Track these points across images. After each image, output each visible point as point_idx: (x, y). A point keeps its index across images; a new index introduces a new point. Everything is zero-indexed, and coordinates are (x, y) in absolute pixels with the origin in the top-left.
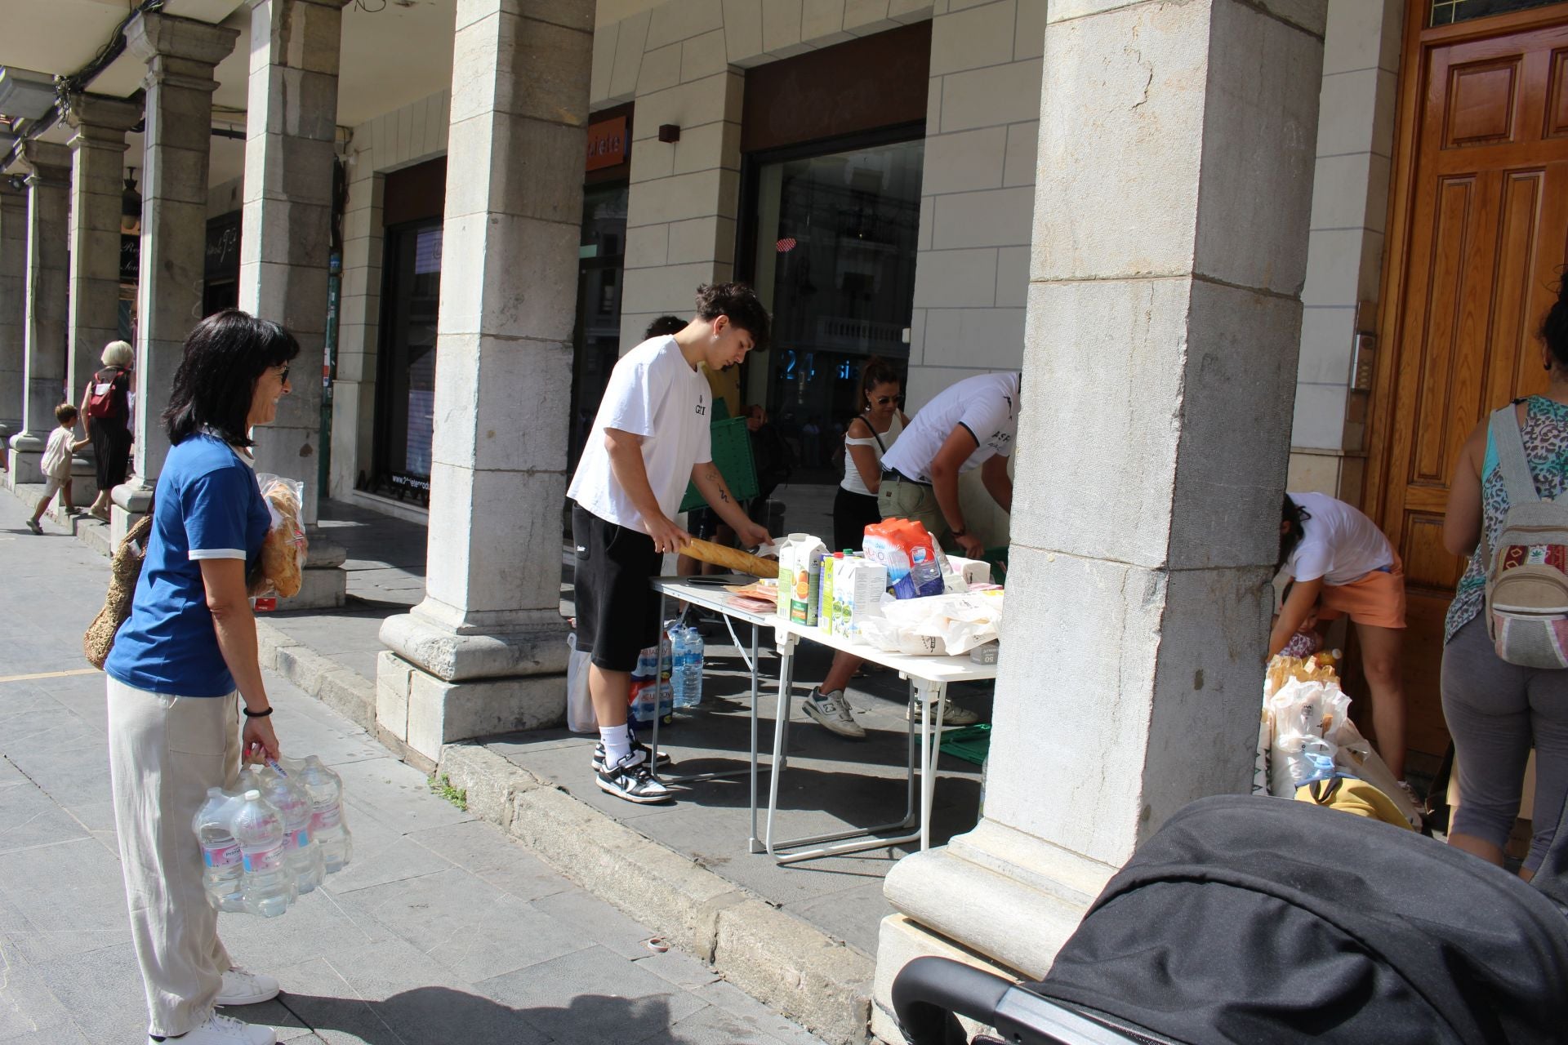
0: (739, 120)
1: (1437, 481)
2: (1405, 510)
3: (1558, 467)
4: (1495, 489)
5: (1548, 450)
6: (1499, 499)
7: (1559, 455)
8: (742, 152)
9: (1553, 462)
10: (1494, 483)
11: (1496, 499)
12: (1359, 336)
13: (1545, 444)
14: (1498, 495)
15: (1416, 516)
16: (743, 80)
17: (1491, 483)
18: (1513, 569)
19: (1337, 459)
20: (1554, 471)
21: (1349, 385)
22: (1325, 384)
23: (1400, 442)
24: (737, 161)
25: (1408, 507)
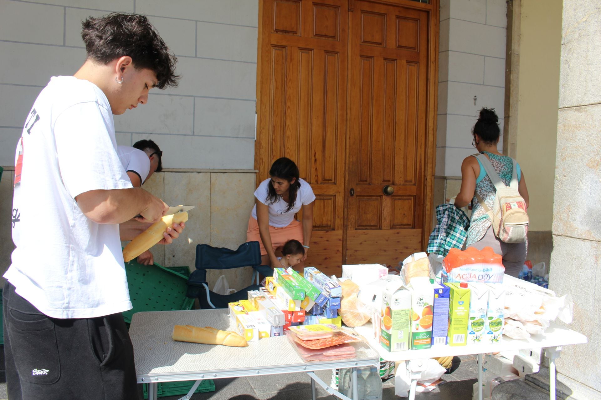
3: (504, 176)
4: (485, 185)
5: (500, 171)
6: (488, 188)
7: (502, 173)
9: (502, 175)
10: (484, 182)
11: (486, 188)
13: (498, 169)
14: (487, 187)
17: (483, 182)
18: (509, 210)
19: (254, 174)
20: (503, 178)
22: (243, 138)
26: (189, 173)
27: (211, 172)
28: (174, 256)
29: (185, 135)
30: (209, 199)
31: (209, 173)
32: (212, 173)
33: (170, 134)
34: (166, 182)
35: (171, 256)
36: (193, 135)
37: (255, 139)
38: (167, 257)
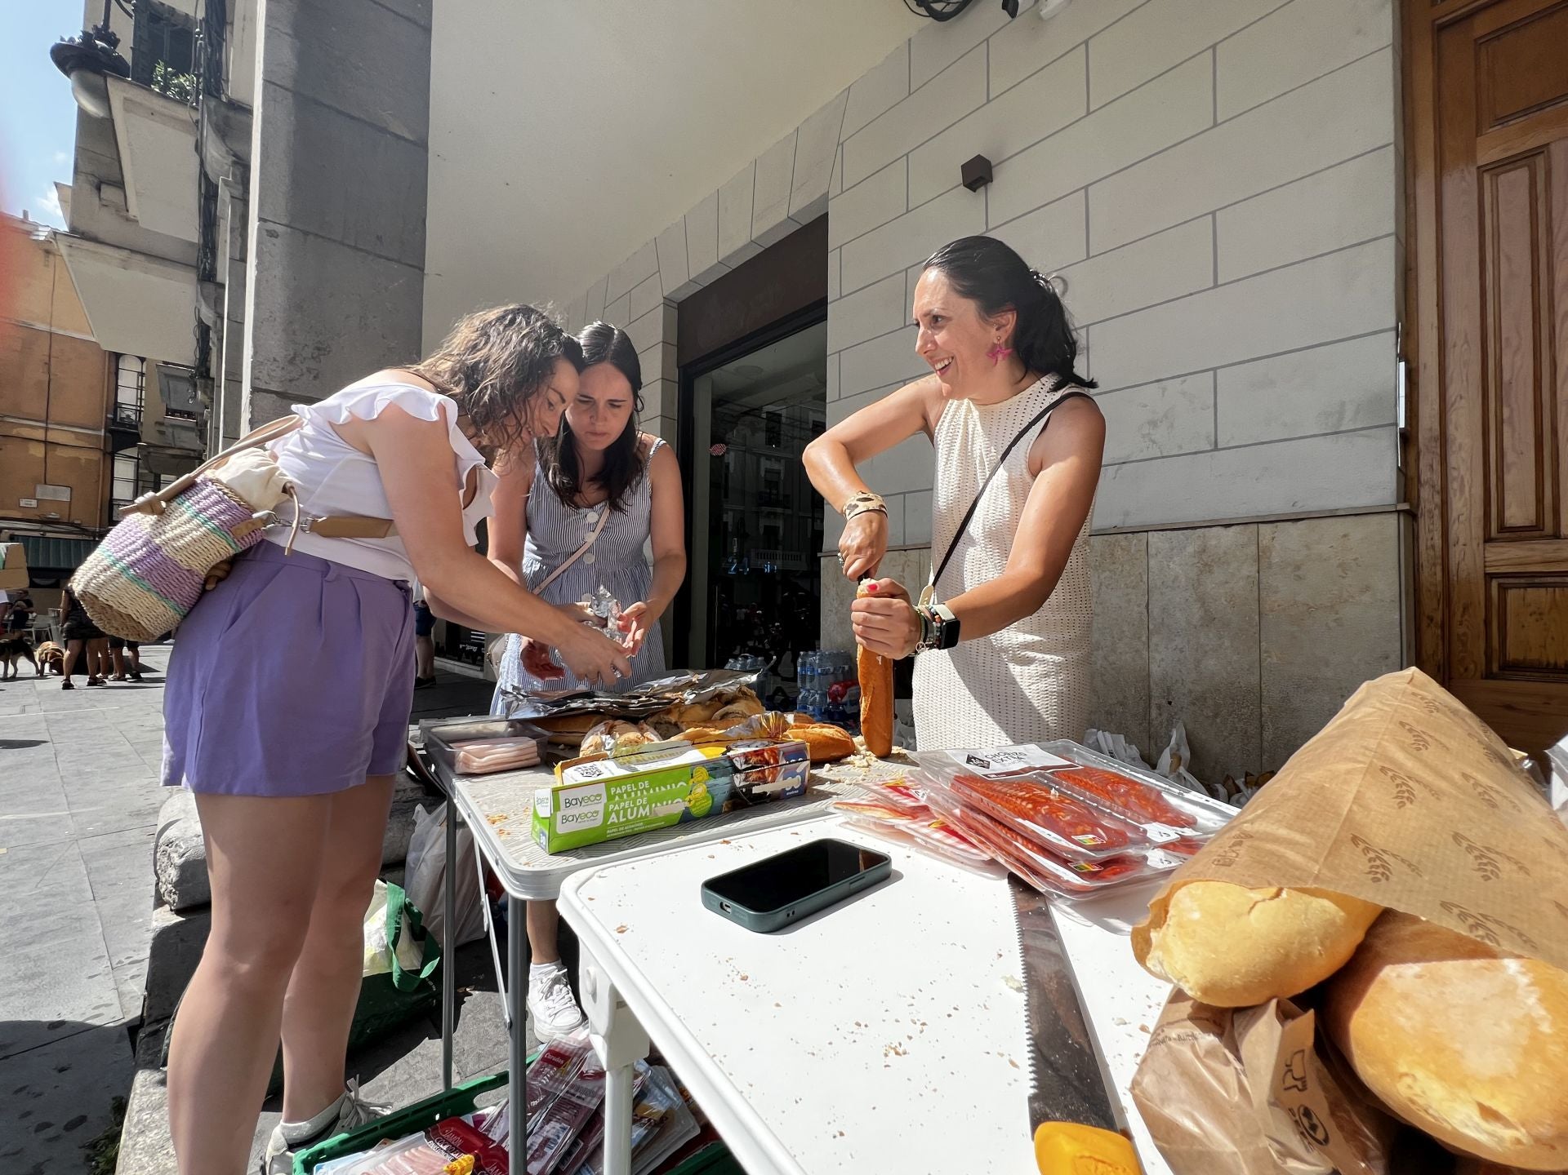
0: (675, 342)
1: (1537, 533)
2: (1486, 574)
8: (678, 367)
12: (1402, 365)
15: (1501, 581)
16: (676, 312)
19: (1395, 516)
21: (1396, 424)
22: (1354, 430)
23: (1462, 491)
24: (675, 374)
25: (1490, 570)
26: (1203, 530)
27: (1258, 523)
28: (1170, 703)
29: (1196, 453)
30: (1256, 583)
31: (1255, 526)
32: (1260, 525)
33: (1163, 457)
34: (1152, 551)
35: (1164, 702)
36: (1216, 448)
37: (1402, 424)
38: (1154, 702)
